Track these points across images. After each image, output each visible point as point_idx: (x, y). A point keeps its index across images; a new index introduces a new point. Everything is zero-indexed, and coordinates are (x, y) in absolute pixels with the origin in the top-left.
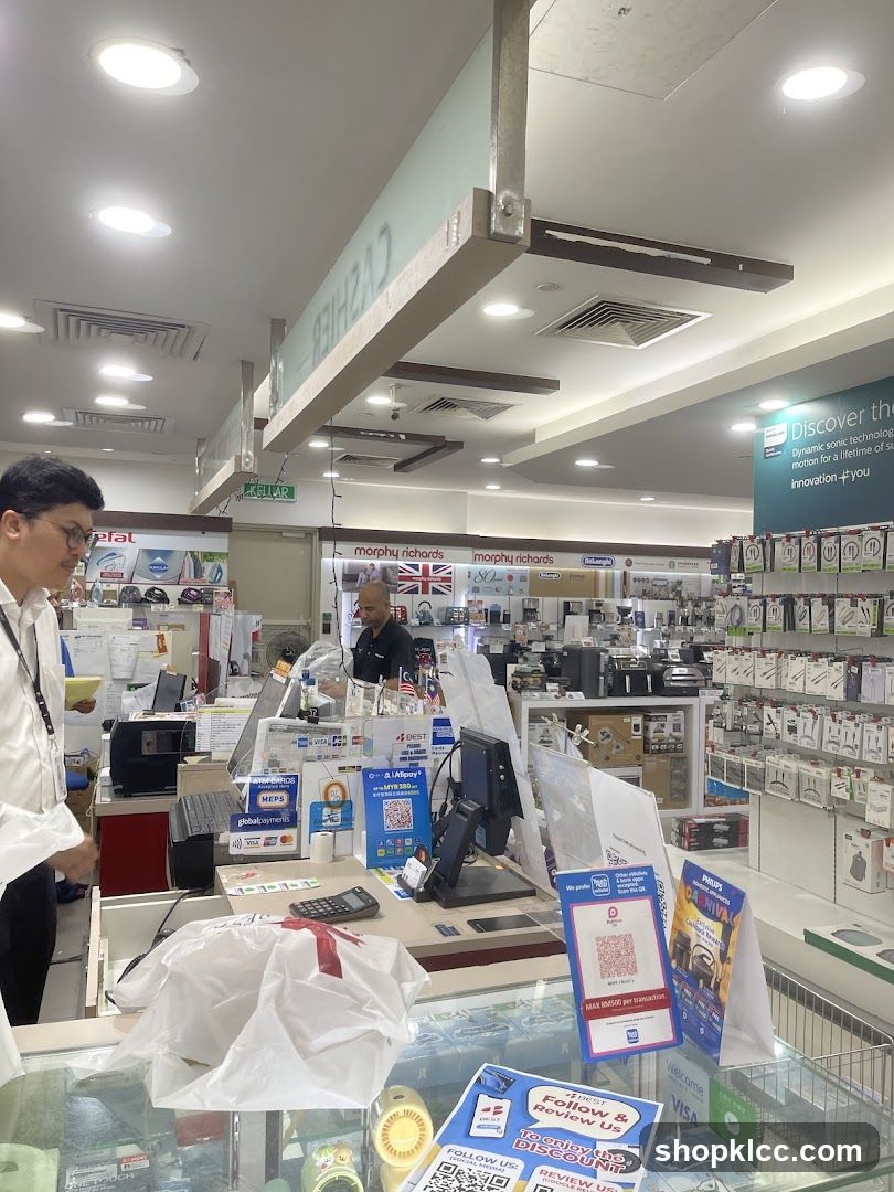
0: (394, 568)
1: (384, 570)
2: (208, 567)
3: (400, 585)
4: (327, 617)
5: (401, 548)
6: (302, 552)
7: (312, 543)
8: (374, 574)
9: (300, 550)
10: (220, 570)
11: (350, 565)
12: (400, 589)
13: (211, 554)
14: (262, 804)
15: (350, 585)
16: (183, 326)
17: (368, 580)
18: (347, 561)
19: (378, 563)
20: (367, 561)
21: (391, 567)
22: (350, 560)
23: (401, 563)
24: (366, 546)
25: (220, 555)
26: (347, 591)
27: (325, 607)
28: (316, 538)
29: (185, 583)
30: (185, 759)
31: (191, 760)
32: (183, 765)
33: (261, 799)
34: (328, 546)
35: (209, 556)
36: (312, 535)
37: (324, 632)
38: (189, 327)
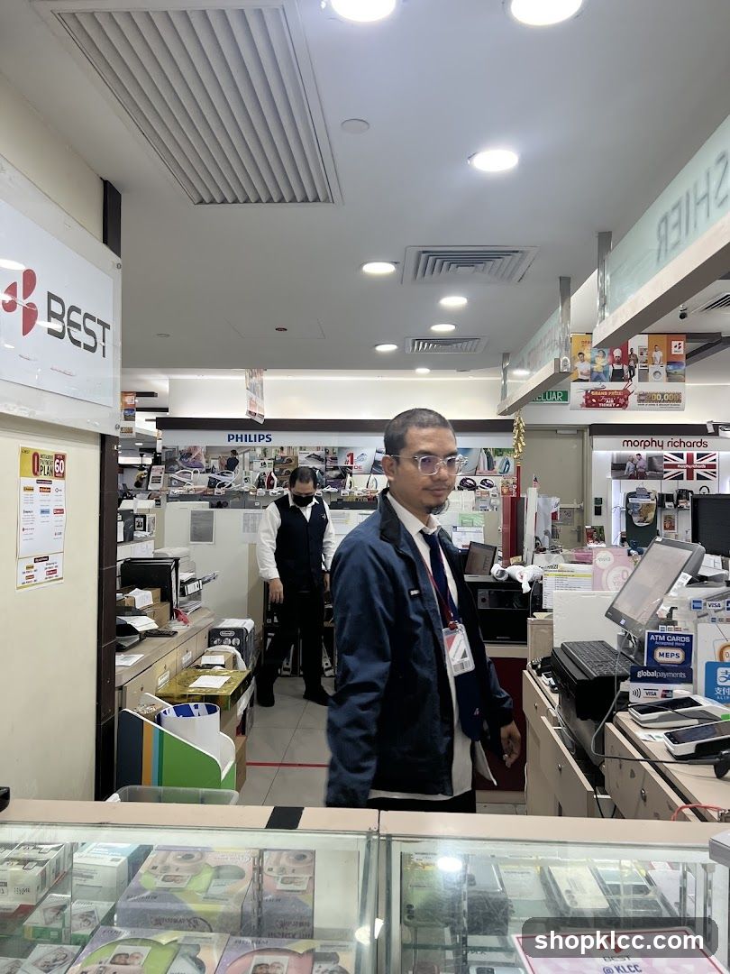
0: (660, 457)
1: (650, 459)
2: (498, 460)
3: (666, 472)
4: (599, 501)
5: (666, 439)
6: (575, 446)
7: (583, 438)
8: (641, 463)
9: (572, 445)
10: (508, 463)
11: (619, 457)
12: (665, 476)
13: (500, 450)
14: (659, 659)
15: (619, 473)
16: (517, 252)
17: (635, 468)
18: (615, 452)
19: (644, 453)
20: (633, 452)
21: (656, 457)
22: (619, 452)
23: (666, 453)
24: (633, 439)
25: (508, 450)
26: (617, 478)
27: (596, 492)
28: (586, 434)
29: (481, 474)
30: (535, 614)
31: (539, 616)
32: (533, 619)
33: (658, 655)
34: (598, 440)
35: (499, 452)
36: (583, 431)
37: (596, 514)
38: (522, 252)
